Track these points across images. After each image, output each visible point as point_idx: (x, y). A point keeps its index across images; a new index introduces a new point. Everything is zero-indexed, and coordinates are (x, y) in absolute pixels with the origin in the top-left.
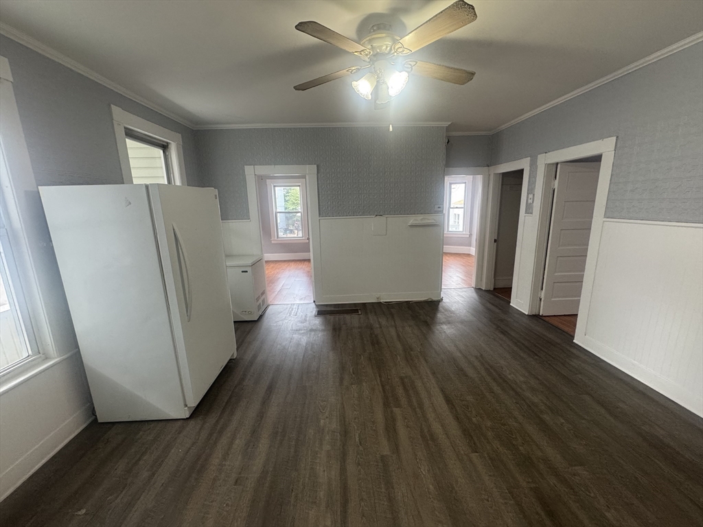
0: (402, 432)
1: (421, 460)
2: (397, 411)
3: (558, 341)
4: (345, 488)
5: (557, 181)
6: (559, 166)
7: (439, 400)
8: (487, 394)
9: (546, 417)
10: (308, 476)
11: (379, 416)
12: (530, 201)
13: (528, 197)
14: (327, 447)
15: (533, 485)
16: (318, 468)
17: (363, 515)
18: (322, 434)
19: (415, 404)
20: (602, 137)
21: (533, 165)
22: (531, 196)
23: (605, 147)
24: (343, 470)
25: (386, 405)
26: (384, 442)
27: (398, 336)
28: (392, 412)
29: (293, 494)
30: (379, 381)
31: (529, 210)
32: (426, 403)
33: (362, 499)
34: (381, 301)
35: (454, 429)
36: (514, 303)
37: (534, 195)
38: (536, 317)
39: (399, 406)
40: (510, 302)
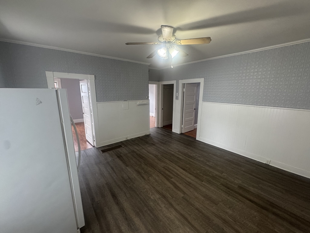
0: (181, 186)
1: (193, 192)
2: (172, 179)
3: (193, 140)
4: (182, 215)
5: (185, 89)
6: (185, 84)
7: (181, 170)
8: (191, 163)
9: (208, 163)
10: (167, 220)
11: (169, 184)
12: (177, 95)
13: (176, 94)
14: (163, 206)
15: (220, 183)
16: (167, 215)
17: (195, 219)
18: (156, 202)
19: (176, 175)
20: (200, 78)
21: (177, 83)
22: (177, 94)
23: (201, 81)
24: (176, 210)
25: (168, 179)
26: (179, 192)
27: (147, 152)
28: (172, 181)
29: (168, 230)
30: (157, 172)
31: (177, 98)
32: (179, 173)
33: (190, 215)
34: (128, 139)
35: (193, 178)
36: (173, 130)
37: (178, 93)
38: (182, 134)
39: (172, 178)
40: (172, 131)
